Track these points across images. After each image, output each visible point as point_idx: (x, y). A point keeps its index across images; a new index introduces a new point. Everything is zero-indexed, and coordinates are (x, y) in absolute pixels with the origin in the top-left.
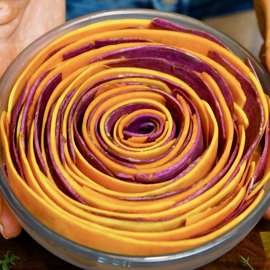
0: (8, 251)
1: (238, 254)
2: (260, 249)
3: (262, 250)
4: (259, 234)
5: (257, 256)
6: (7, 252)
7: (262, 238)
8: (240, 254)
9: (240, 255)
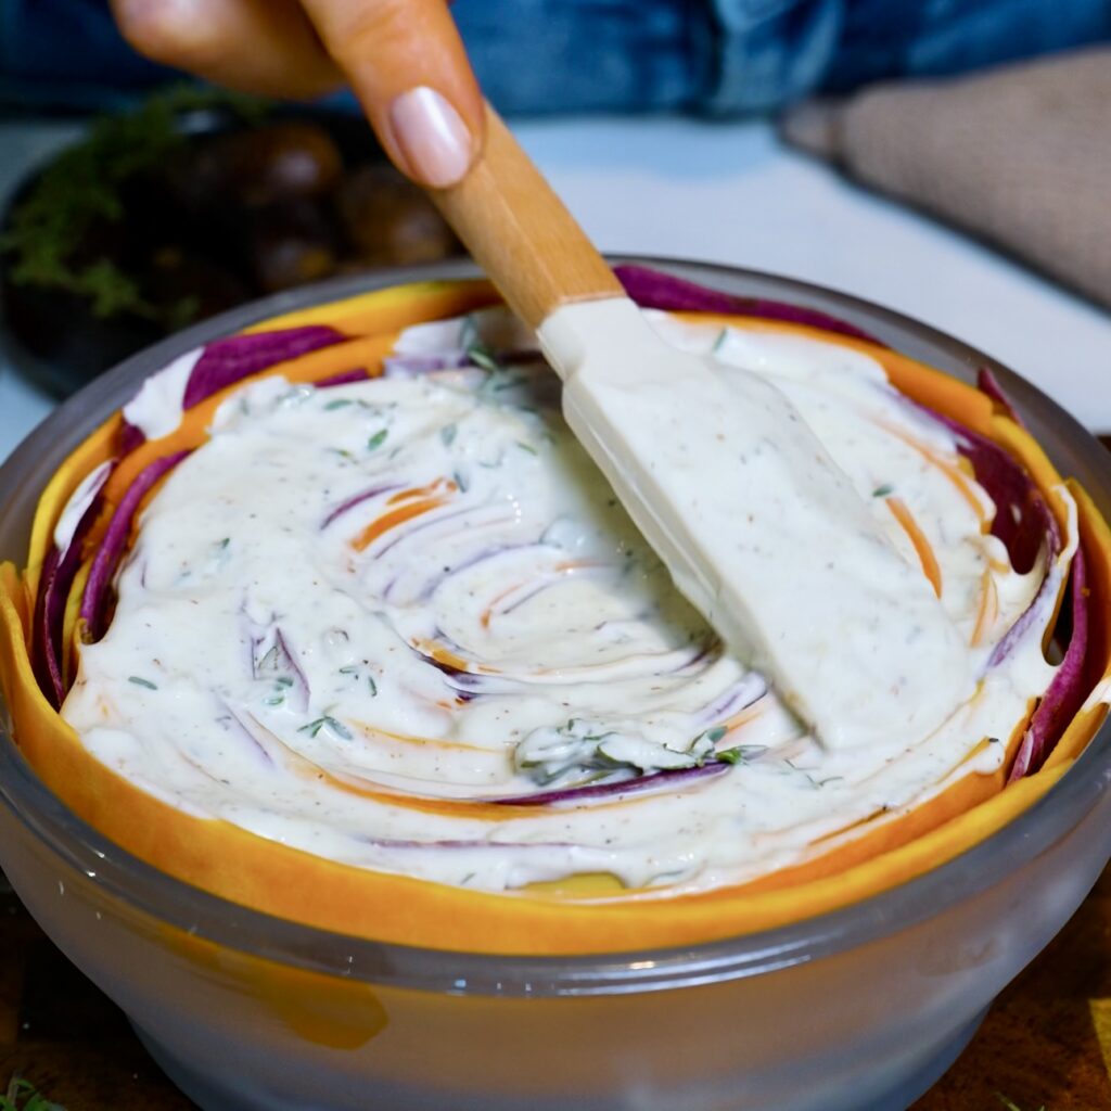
0: (15, 1082)
1: (998, 1093)
2: (1089, 1071)
3: (1097, 1078)
4: (1087, 1008)
5: (1076, 1100)
6: (11, 1086)
7: (1098, 1026)
8: (1005, 1093)
9: (1003, 1099)
